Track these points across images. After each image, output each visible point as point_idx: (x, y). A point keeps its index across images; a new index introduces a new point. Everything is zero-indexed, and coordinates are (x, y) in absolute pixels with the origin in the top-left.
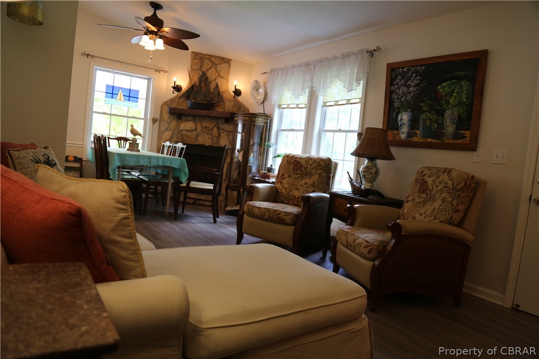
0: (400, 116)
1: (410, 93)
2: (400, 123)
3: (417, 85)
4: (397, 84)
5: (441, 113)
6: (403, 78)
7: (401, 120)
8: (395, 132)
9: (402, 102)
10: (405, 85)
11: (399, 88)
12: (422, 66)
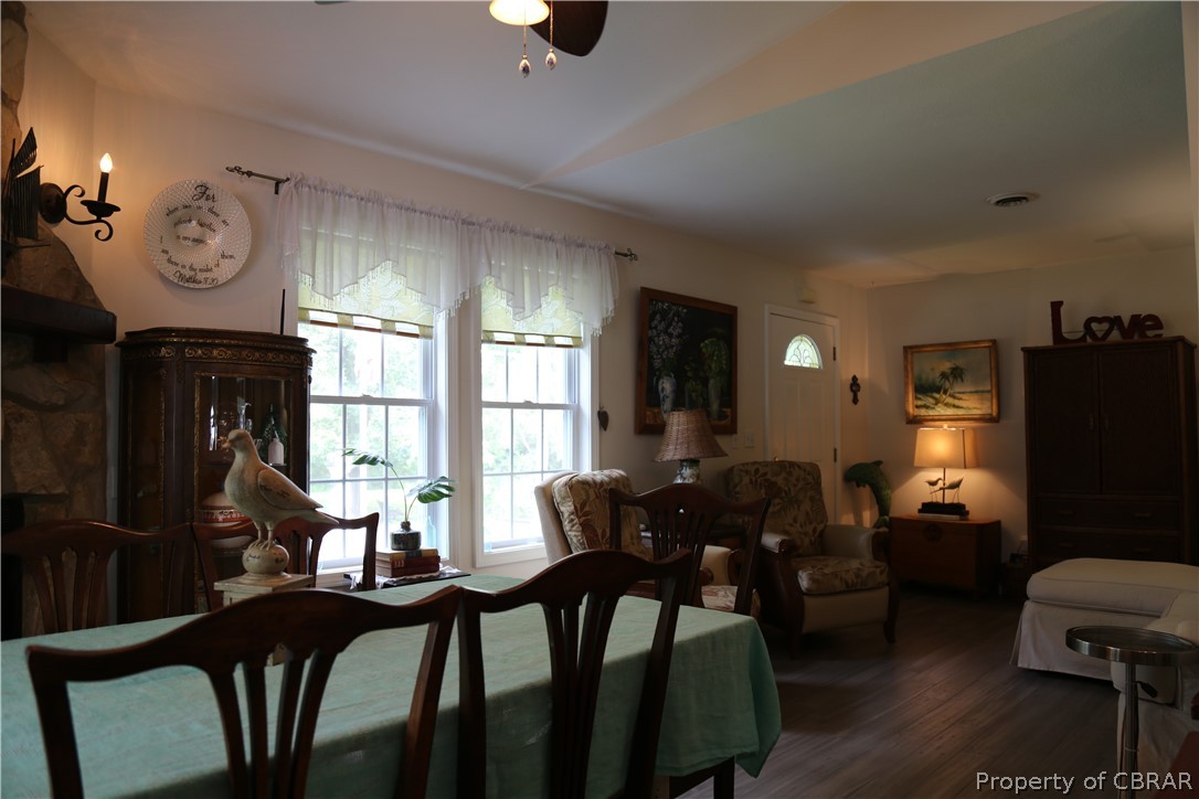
0: (660, 382)
1: (672, 346)
2: (662, 395)
3: (679, 336)
4: (656, 327)
5: (705, 382)
6: (663, 319)
7: (663, 390)
8: (656, 410)
9: (664, 360)
10: (666, 332)
11: (658, 335)
12: (684, 307)
